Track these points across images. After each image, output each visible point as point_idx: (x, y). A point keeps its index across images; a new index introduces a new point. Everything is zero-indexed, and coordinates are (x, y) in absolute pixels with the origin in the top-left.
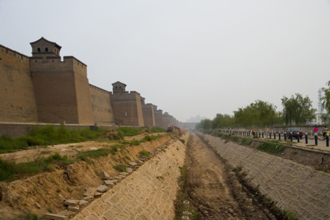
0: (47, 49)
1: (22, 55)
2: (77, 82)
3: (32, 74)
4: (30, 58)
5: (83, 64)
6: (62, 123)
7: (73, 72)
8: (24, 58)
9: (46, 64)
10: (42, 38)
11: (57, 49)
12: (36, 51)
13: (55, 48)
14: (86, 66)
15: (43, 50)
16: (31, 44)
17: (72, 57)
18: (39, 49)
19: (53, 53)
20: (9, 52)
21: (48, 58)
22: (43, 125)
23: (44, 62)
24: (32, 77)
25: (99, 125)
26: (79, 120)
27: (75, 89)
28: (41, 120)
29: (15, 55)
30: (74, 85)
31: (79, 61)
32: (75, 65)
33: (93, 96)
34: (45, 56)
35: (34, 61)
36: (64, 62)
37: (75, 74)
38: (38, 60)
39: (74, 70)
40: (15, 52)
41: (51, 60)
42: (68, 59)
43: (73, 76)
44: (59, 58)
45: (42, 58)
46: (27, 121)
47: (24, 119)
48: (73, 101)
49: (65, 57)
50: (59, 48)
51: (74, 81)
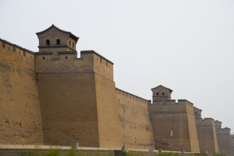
0: (58, 41)
1: (25, 50)
2: (98, 87)
3: (37, 76)
4: (36, 54)
5: (107, 61)
6: (74, 147)
7: (93, 73)
8: (28, 55)
9: (56, 63)
10: (53, 26)
11: (72, 41)
12: (45, 43)
13: (70, 39)
14: (113, 64)
15: (53, 42)
16: (38, 34)
17: (92, 52)
18: (48, 42)
19: (66, 47)
20: (7, 45)
21: (59, 53)
22: (45, 150)
23: (54, 59)
24: (37, 80)
25: (128, 149)
26: (100, 142)
27: (95, 97)
28: (46, 142)
29: (14, 50)
30: (94, 91)
31: (101, 57)
32: (96, 62)
33: (123, 107)
34: (55, 51)
35: (40, 57)
36: (81, 59)
37: (96, 75)
38: (46, 57)
39: (95, 70)
40: (15, 46)
41: (64, 56)
42: (86, 55)
43: (93, 78)
44: (75, 52)
45: (51, 54)
46: (28, 143)
47: (23, 140)
48: (92, 114)
49: (82, 53)
50: (76, 39)
51: (94, 85)
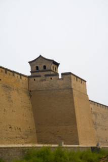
0: (45, 67)
1: (21, 75)
2: (75, 99)
3: (31, 93)
4: (29, 77)
5: (82, 79)
6: (60, 145)
7: (71, 89)
8: (23, 78)
9: (44, 83)
10: (40, 56)
11: (55, 66)
12: (35, 69)
13: (53, 65)
14: (86, 82)
15: (41, 68)
16: (30, 62)
17: (70, 73)
18: (37, 68)
19: (50, 70)
20: (8, 72)
21: (46, 76)
22: (39, 147)
23: (42, 80)
24: (31, 96)
25: (101, 146)
26: (80, 140)
27: (74, 106)
28: (39, 142)
29: (14, 75)
30: (73, 102)
31: (77, 77)
32: (74, 81)
33: (95, 114)
34: (42, 74)
35: (32, 79)
36: (62, 79)
37: (74, 91)
38: (36, 79)
39: (73, 87)
40: (14, 72)
41: (49, 78)
42: (66, 76)
43: (72, 93)
44: (57, 74)
45: (40, 76)
46: (26, 143)
47: (23, 141)
48: (71, 120)
49: (63, 74)
50: (57, 64)
51: (72, 98)
